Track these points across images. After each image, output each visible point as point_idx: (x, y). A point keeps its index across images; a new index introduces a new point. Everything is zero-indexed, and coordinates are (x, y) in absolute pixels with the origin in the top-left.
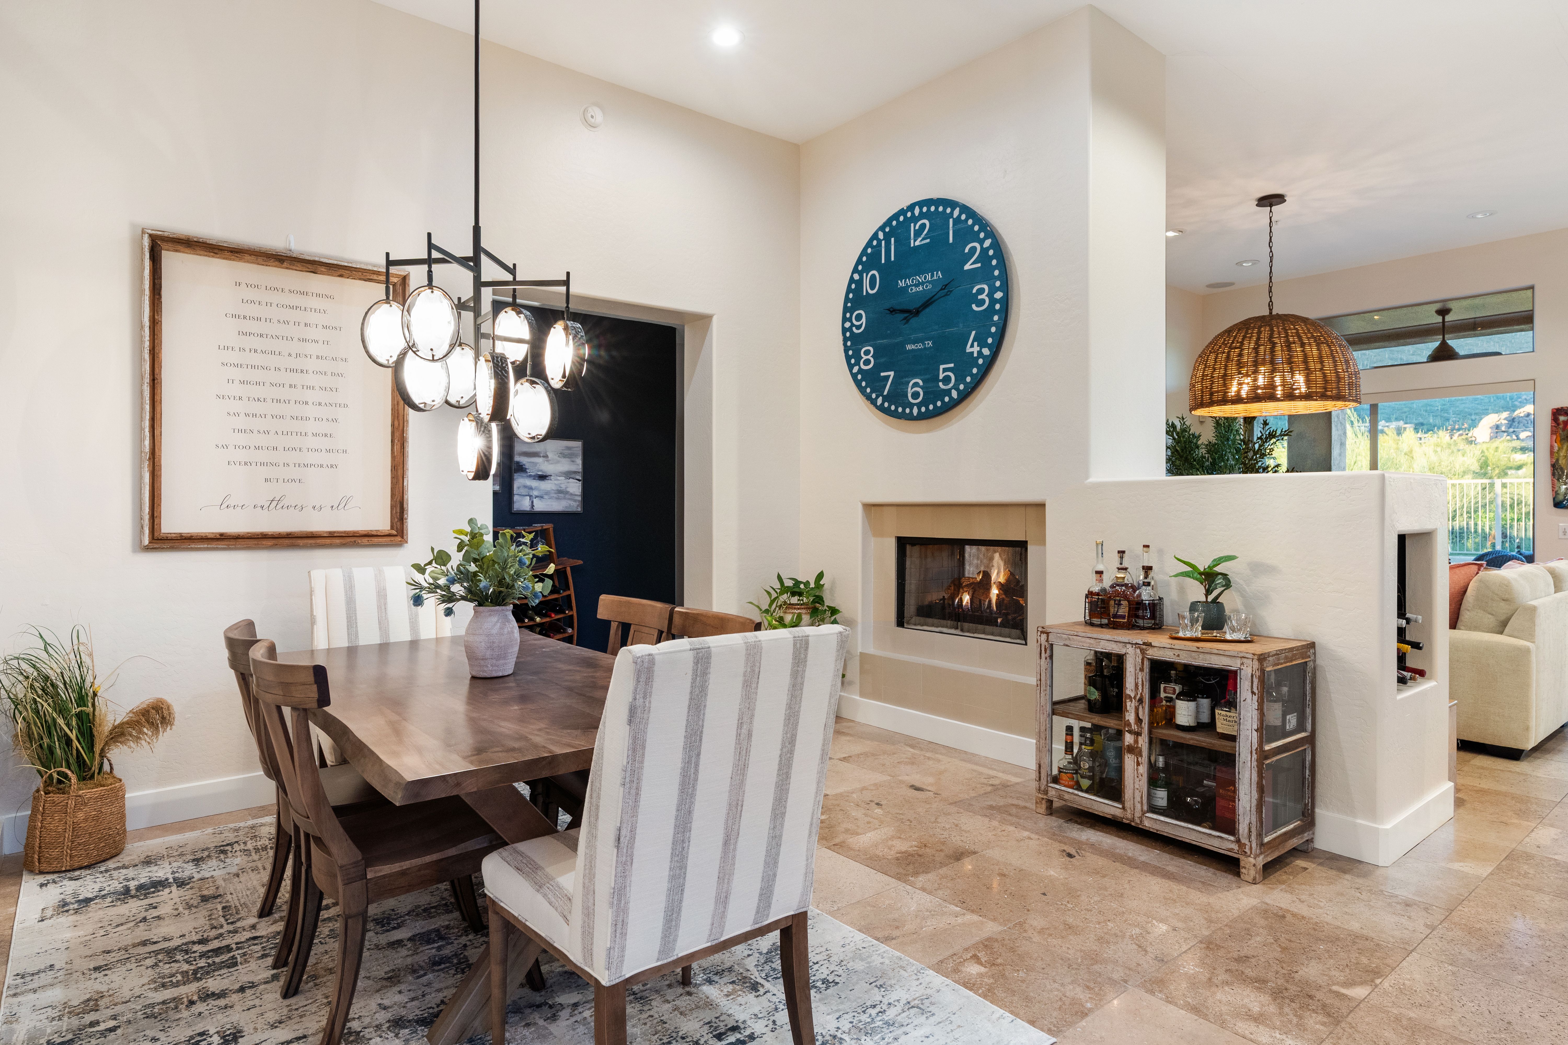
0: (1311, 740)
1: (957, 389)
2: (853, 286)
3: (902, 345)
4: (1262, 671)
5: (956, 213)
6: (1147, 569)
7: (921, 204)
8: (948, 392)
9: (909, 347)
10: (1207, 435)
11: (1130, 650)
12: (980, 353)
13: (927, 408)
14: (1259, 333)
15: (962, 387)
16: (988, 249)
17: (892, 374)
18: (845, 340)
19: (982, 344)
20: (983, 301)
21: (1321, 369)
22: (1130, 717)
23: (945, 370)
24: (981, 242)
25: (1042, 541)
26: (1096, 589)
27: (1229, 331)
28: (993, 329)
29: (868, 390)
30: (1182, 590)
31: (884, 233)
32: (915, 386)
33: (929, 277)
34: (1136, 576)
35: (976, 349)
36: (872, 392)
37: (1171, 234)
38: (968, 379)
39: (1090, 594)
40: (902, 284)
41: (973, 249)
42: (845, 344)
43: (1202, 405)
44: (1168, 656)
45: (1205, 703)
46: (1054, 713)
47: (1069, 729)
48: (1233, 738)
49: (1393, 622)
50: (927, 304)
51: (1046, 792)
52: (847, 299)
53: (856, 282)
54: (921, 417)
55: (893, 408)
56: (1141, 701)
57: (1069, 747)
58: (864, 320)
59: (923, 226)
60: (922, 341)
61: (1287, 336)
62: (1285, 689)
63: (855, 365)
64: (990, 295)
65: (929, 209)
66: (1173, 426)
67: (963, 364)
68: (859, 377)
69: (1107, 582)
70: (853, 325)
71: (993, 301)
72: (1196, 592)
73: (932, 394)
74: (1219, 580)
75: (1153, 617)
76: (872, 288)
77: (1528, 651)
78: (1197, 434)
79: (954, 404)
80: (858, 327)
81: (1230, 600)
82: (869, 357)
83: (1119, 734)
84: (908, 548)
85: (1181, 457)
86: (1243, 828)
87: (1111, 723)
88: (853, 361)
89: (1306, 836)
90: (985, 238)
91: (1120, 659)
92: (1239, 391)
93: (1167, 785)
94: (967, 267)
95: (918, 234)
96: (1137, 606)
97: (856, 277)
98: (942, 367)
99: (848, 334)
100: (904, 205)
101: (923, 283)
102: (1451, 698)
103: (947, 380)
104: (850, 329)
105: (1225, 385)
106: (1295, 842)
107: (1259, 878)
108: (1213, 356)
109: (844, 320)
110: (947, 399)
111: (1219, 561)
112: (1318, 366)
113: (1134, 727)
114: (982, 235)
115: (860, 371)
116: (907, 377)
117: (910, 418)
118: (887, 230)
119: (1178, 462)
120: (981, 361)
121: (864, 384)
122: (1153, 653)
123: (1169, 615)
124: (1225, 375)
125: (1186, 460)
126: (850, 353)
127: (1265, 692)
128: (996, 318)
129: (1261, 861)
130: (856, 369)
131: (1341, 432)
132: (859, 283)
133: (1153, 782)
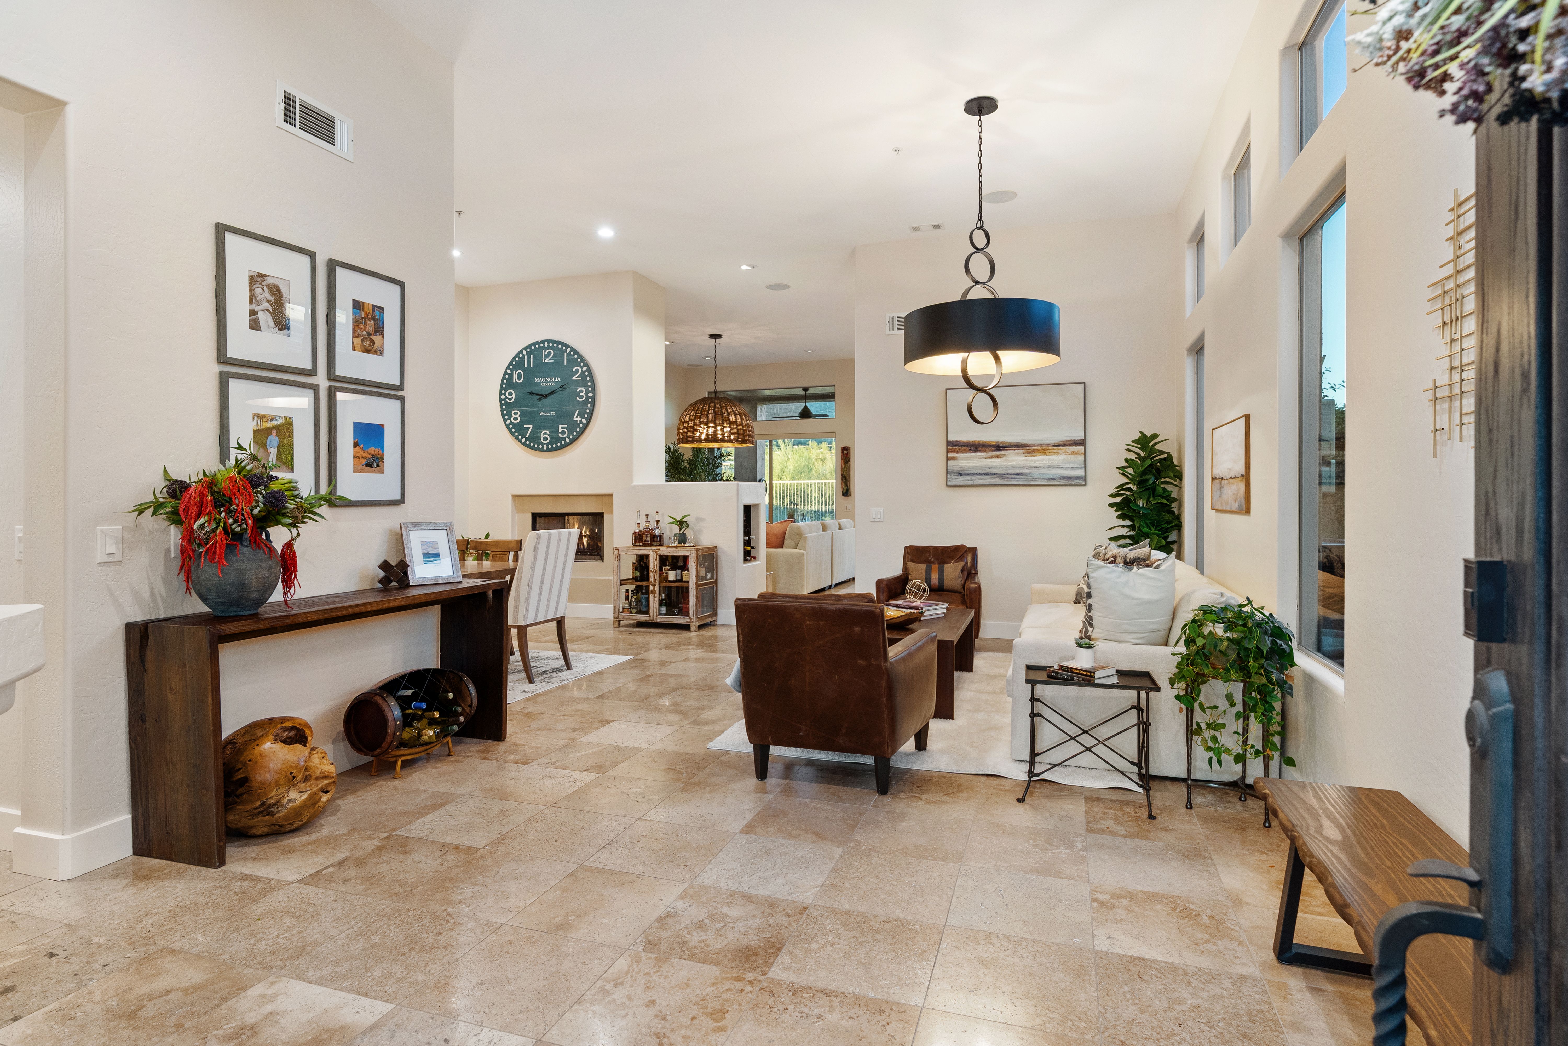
0: (716, 582)
1: (569, 438)
2: (507, 376)
3: (538, 412)
4: (697, 554)
5: (568, 350)
6: (658, 521)
7: (549, 341)
8: (564, 439)
9: (541, 414)
10: (688, 455)
11: (652, 552)
12: (581, 421)
13: (552, 446)
14: (709, 407)
15: (571, 437)
16: (585, 371)
17: (531, 426)
18: (501, 405)
19: (581, 415)
20: (582, 397)
21: (736, 428)
22: (652, 579)
23: (562, 428)
24: (582, 367)
25: (611, 512)
26: (637, 531)
27: (695, 403)
28: (588, 411)
29: (517, 434)
30: (671, 530)
31: (527, 351)
32: (545, 434)
33: (553, 379)
34: (653, 525)
35: (579, 419)
36: (519, 435)
37: (667, 343)
38: (575, 433)
39: (635, 533)
40: (537, 380)
41: (577, 371)
42: (501, 407)
43: (682, 442)
44: (666, 553)
45: (679, 572)
46: (621, 585)
47: (627, 590)
48: (688, 582)
49: (742, 538)
50: (552, 393)
51: (618, 618)
52: (502, 383)
53: (508, 374)
54: (548, 450)
55: (532, 444)
56: (656, 572)
57: (627, 598)
58: (514, 396)
59: (550, 353)
60: (549, 411)
61: (721, 410)
62: (706, 564)
63: (508, 419)
64: (586, 394)
65: (553, 345)
66: (669, 448)
67: (572, 427)
68: (511, 426)
69: (642, 528)
70: (506, 397)
71: (588, 397)
72: (676, 529)
73: (555, 439)
74: (685, 525)
75: (660, 541)
76: (519, 379)
77: (803, 554)
78: (682, 453)
79: (567, 445)
80: (510, 399)
81: (689, 533)
82: (517, 416)
83: (648, 587)
84: (538, 518)
85: (674, 467)
86: (691, 613)
87: (644, 584)
88: (506, 417)
89: (714, 619)
90: (584, 366)
91: (647, 556)
92: (700, 436)
93: (666, 605)
94: (574, 378)
95: (547, 356)
96: (654, 537)
97: (509, 371)
98: (560, 426)
99: (503, 402)
100: (539, 339)
101: (549, 382)
102: (768, 570)
103: (563, 433)
104: (505, 400)
105: (693, 433)
106: (708, 620)
107: (697, 629)
108: (687, 417)
109: (501, 394)
110: (563, 442)
111: (684, 517)
112: (735, 426)
113: (653, 583)
114: (582, 364)
115: (511, 423)
116: (540, 429)
117: (542, 450)
118: (528, 350)
119: (672, 471)
120: (581, 425)
121: (513, 430)
122: (661, 553)
123: (666, 540)
124: (694, 427)
125: (677, 469)
126: (505, 412)
127: (699, 565)
128: (589, 405)
129: (697, 624)
130: (508, 422)
131: (762, 452)
132: (511, 375)
133: (661, 605)
